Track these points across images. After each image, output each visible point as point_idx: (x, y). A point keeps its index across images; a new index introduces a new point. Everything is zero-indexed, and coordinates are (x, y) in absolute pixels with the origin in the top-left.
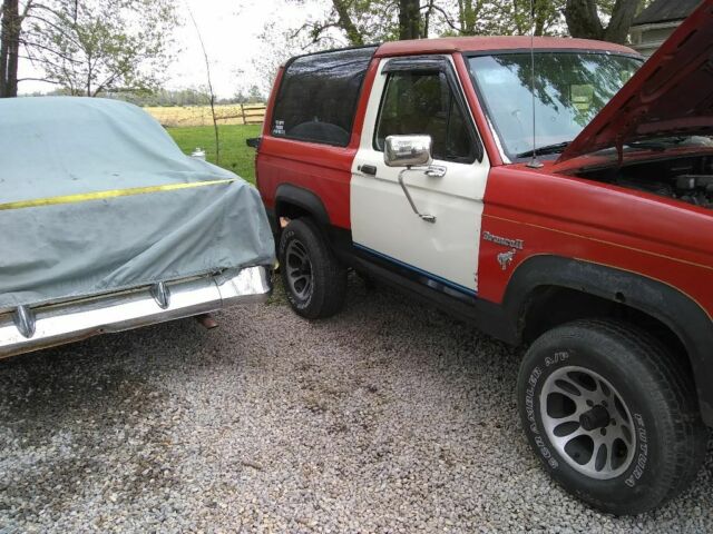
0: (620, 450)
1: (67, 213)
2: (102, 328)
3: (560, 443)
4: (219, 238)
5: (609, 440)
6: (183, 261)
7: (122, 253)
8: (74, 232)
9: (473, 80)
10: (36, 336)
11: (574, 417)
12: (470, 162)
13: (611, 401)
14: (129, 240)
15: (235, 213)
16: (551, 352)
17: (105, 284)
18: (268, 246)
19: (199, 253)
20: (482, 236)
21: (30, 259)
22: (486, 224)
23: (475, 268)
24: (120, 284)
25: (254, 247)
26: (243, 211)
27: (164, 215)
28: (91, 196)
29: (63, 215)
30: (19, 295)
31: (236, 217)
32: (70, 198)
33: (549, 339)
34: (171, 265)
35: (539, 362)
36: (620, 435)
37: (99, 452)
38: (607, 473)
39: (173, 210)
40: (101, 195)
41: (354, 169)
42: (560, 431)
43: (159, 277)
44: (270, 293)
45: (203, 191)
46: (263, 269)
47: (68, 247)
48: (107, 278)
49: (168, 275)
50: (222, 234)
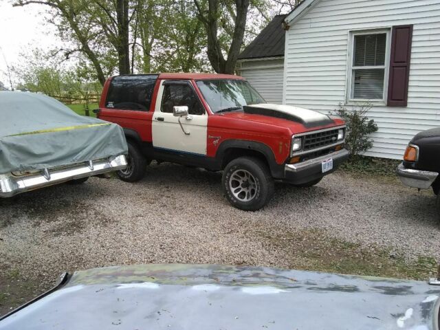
0: (253, 192)
2: (72, 177)
3: (236, 195)
4: (109, 145)
5: (250, 191)
8: (59, 142)
9: (199, 88)
10: (51, 180)
11: (240, 187)
12: (201, 114)
13: (249, 179)
14: (78, 145)
15: (114, 135)
16: (232, 167)
17: (73, 161)
18: (126, 147)
20: (208, 136)
21: (46, 152)
22: (209, 133)
23: (206, 147)
24: (78, 161)
25: (122, 148)
26: (118, 135)
29: (54, 136)
30: (45, 165)
31: (115, 137)
32: (56, 130)
33: (231, 164)
34: (95, 154)
35: (229, 171)
36: (253, 188)
38: (250, 199)
41: (153, 119)
42: (236, 191)
43: (90, 159)
45: (98, 128)
46: (125, 156)
47: (58, 147)
49: (94, 158)
50: (110, 143)
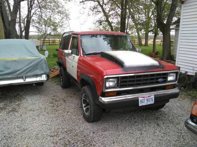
1: (7, 62)
2: (10, 84)
4: (37, 68)
6: (29, 72)
7: (17, 70)
8: (8, 65)
9: (81, 40)
15: (40, 64)
17: (13, 76)
19: (32, 71)
20: (77, 69)
24: (16, 76)
27: (27, 63)
28: (12, 59)
31: (41, 64)
32: (8, 59)
34: (26, 73)
37: (7, 106)
39: (29, 62)
40: (14, 59)
43: (24, 75)
44: (47, 80)
46: (46, 75)
47: (7, 68)
48: (13, 74)
49: (26, 75)
50: (38, 68)
